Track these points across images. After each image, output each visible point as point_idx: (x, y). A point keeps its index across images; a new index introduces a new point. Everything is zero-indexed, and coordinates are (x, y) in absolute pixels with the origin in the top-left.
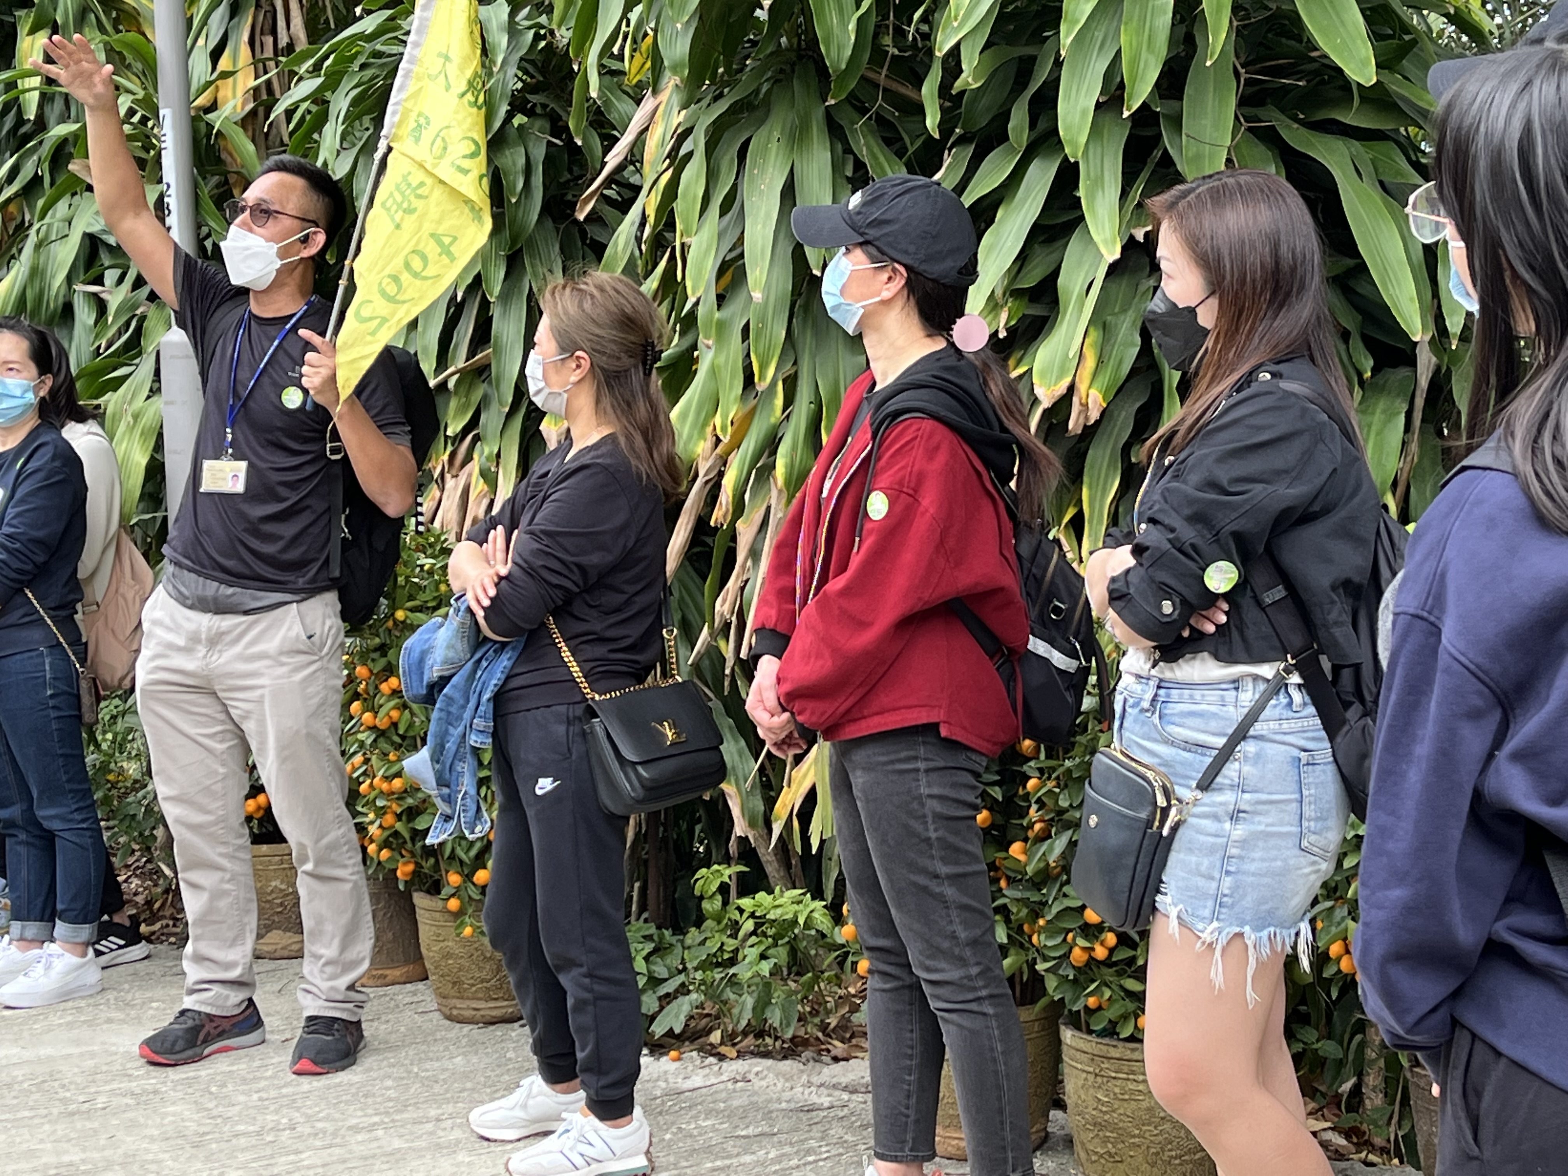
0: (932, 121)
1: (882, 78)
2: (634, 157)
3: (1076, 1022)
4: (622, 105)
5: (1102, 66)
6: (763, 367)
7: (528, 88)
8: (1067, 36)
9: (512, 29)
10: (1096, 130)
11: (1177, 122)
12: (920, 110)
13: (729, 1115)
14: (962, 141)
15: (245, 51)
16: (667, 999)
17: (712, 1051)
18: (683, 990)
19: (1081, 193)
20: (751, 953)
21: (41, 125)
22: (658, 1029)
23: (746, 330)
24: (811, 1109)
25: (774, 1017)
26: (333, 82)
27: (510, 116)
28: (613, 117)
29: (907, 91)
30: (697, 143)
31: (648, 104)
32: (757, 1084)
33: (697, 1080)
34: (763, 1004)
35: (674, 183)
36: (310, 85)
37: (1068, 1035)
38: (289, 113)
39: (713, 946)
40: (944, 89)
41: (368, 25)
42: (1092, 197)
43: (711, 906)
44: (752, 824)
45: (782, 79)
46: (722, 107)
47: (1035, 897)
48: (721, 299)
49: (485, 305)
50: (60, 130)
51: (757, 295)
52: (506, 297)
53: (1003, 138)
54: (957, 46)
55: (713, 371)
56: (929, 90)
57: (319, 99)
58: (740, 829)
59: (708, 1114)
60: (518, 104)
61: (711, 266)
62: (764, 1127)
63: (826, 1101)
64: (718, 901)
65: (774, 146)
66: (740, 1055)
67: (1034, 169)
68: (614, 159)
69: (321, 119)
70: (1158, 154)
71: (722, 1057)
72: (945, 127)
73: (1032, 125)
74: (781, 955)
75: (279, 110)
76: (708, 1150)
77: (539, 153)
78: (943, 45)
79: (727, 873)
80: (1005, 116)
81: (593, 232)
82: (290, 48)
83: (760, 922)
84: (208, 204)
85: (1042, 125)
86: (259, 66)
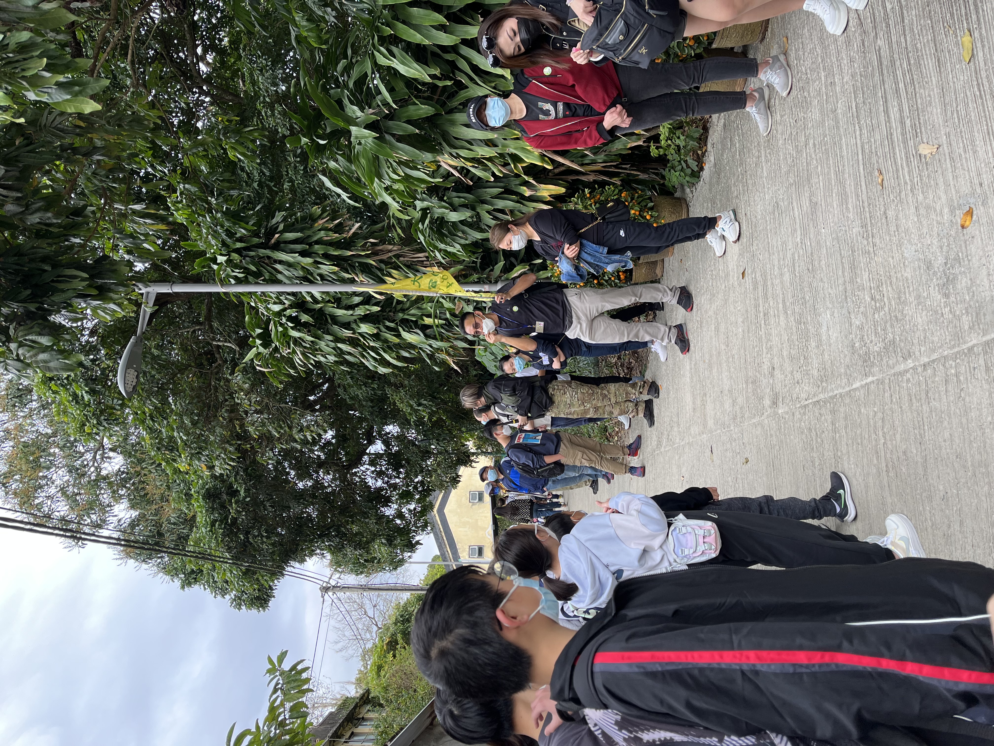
0: (449, 83)
1: (436, 97)
2: (455, 168)
3: (710, 44)
4: (442, 171)
5: (434, 31)
6: (515, 134)
7: (437, 196)
8: (426, 42)
9: (422, 200)
10: (451, 33)
11: (450, 7)
12: (445, 87)
13: (723, 149)
14: (454, 75)
15: (428, 269)
16: (688, 166)
17: (704, 154)
18: (686, 162)
19: (469, 38)
20: (678, 142)
21: (446, 319)
22: (696, 169)
23: (505, 139)
24: (725, 125)
25: (697, 135)
26: (436, 248)
27: (445, 201)
28: (445, 173)
29: (440, 90)
30: (454, 151)
31: (442, 164)
32: (715, 141)
33: (712, 159)
34: (692, 138)
35: (464, 158)
36: (437, 254)
37: (714, 46)
38: (444, 258)
39: (673, 152)
40: (439, 79)
41: (422, 238)
42: (471, 35)
43: (662, 152)
44: (639, 139)
45: (436, 126)
46: (444, 144)
47: (672, 56)
48: (496, 146)
49: (495, 210)
50: (448, 315)
51: (496, 136)
52: (492, 205)
53: (453, 62)
54: (429, 75)
55: (516, 149)
56: (440, 84)
57: (440, 251)
58: (641, 143)
59: (722, 155)
60: (441, 199)
61: (487, 149)
62: (728, 140)
63: (723, 121)
64: (661, 150)
65: (455, 130)
66: (706, 145)
67: (462, 52)
68: (457, 174)
69: (446, 251)
70: (458, 13)
71: (706, 151)
72: (450, 79)
73: (450, 52)
74: (678, 133)
75: (443, 261)
76: (733, 157)
77: (454, 194)
78: (428, 79)
79: (653, 147)
80: (447, 61)
81: (475, 180)
82: (427, 257)
83: (668, 139)
84: (466, 280)
85: (450, 50)
86: (432, 265)
